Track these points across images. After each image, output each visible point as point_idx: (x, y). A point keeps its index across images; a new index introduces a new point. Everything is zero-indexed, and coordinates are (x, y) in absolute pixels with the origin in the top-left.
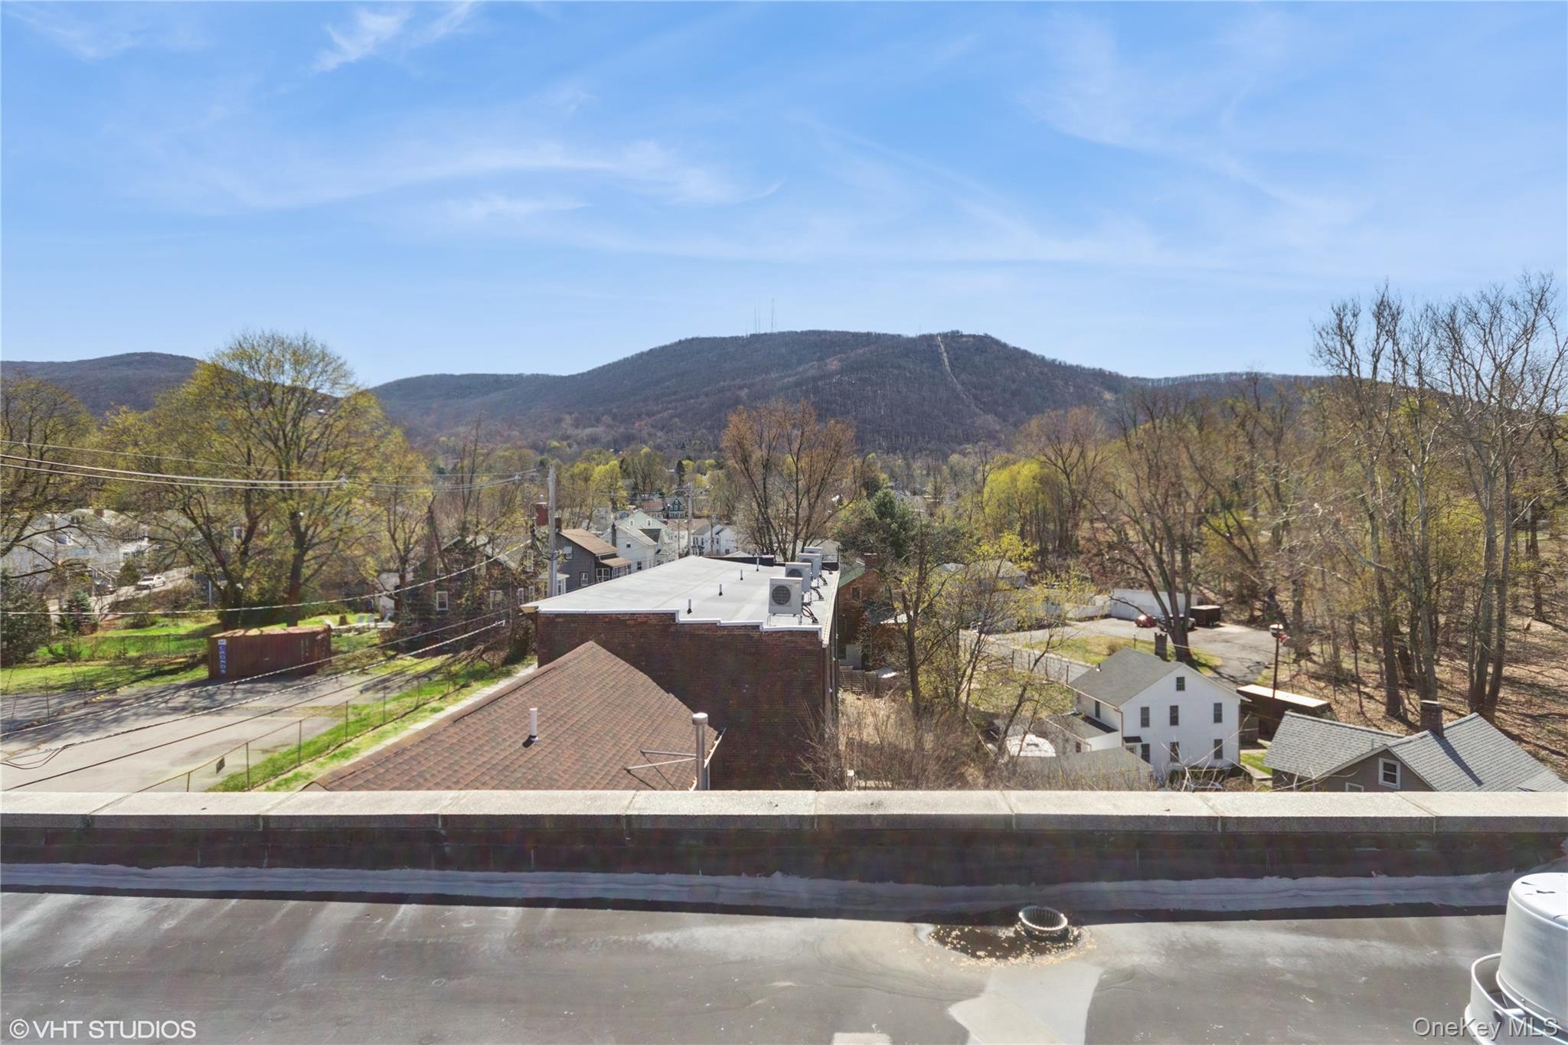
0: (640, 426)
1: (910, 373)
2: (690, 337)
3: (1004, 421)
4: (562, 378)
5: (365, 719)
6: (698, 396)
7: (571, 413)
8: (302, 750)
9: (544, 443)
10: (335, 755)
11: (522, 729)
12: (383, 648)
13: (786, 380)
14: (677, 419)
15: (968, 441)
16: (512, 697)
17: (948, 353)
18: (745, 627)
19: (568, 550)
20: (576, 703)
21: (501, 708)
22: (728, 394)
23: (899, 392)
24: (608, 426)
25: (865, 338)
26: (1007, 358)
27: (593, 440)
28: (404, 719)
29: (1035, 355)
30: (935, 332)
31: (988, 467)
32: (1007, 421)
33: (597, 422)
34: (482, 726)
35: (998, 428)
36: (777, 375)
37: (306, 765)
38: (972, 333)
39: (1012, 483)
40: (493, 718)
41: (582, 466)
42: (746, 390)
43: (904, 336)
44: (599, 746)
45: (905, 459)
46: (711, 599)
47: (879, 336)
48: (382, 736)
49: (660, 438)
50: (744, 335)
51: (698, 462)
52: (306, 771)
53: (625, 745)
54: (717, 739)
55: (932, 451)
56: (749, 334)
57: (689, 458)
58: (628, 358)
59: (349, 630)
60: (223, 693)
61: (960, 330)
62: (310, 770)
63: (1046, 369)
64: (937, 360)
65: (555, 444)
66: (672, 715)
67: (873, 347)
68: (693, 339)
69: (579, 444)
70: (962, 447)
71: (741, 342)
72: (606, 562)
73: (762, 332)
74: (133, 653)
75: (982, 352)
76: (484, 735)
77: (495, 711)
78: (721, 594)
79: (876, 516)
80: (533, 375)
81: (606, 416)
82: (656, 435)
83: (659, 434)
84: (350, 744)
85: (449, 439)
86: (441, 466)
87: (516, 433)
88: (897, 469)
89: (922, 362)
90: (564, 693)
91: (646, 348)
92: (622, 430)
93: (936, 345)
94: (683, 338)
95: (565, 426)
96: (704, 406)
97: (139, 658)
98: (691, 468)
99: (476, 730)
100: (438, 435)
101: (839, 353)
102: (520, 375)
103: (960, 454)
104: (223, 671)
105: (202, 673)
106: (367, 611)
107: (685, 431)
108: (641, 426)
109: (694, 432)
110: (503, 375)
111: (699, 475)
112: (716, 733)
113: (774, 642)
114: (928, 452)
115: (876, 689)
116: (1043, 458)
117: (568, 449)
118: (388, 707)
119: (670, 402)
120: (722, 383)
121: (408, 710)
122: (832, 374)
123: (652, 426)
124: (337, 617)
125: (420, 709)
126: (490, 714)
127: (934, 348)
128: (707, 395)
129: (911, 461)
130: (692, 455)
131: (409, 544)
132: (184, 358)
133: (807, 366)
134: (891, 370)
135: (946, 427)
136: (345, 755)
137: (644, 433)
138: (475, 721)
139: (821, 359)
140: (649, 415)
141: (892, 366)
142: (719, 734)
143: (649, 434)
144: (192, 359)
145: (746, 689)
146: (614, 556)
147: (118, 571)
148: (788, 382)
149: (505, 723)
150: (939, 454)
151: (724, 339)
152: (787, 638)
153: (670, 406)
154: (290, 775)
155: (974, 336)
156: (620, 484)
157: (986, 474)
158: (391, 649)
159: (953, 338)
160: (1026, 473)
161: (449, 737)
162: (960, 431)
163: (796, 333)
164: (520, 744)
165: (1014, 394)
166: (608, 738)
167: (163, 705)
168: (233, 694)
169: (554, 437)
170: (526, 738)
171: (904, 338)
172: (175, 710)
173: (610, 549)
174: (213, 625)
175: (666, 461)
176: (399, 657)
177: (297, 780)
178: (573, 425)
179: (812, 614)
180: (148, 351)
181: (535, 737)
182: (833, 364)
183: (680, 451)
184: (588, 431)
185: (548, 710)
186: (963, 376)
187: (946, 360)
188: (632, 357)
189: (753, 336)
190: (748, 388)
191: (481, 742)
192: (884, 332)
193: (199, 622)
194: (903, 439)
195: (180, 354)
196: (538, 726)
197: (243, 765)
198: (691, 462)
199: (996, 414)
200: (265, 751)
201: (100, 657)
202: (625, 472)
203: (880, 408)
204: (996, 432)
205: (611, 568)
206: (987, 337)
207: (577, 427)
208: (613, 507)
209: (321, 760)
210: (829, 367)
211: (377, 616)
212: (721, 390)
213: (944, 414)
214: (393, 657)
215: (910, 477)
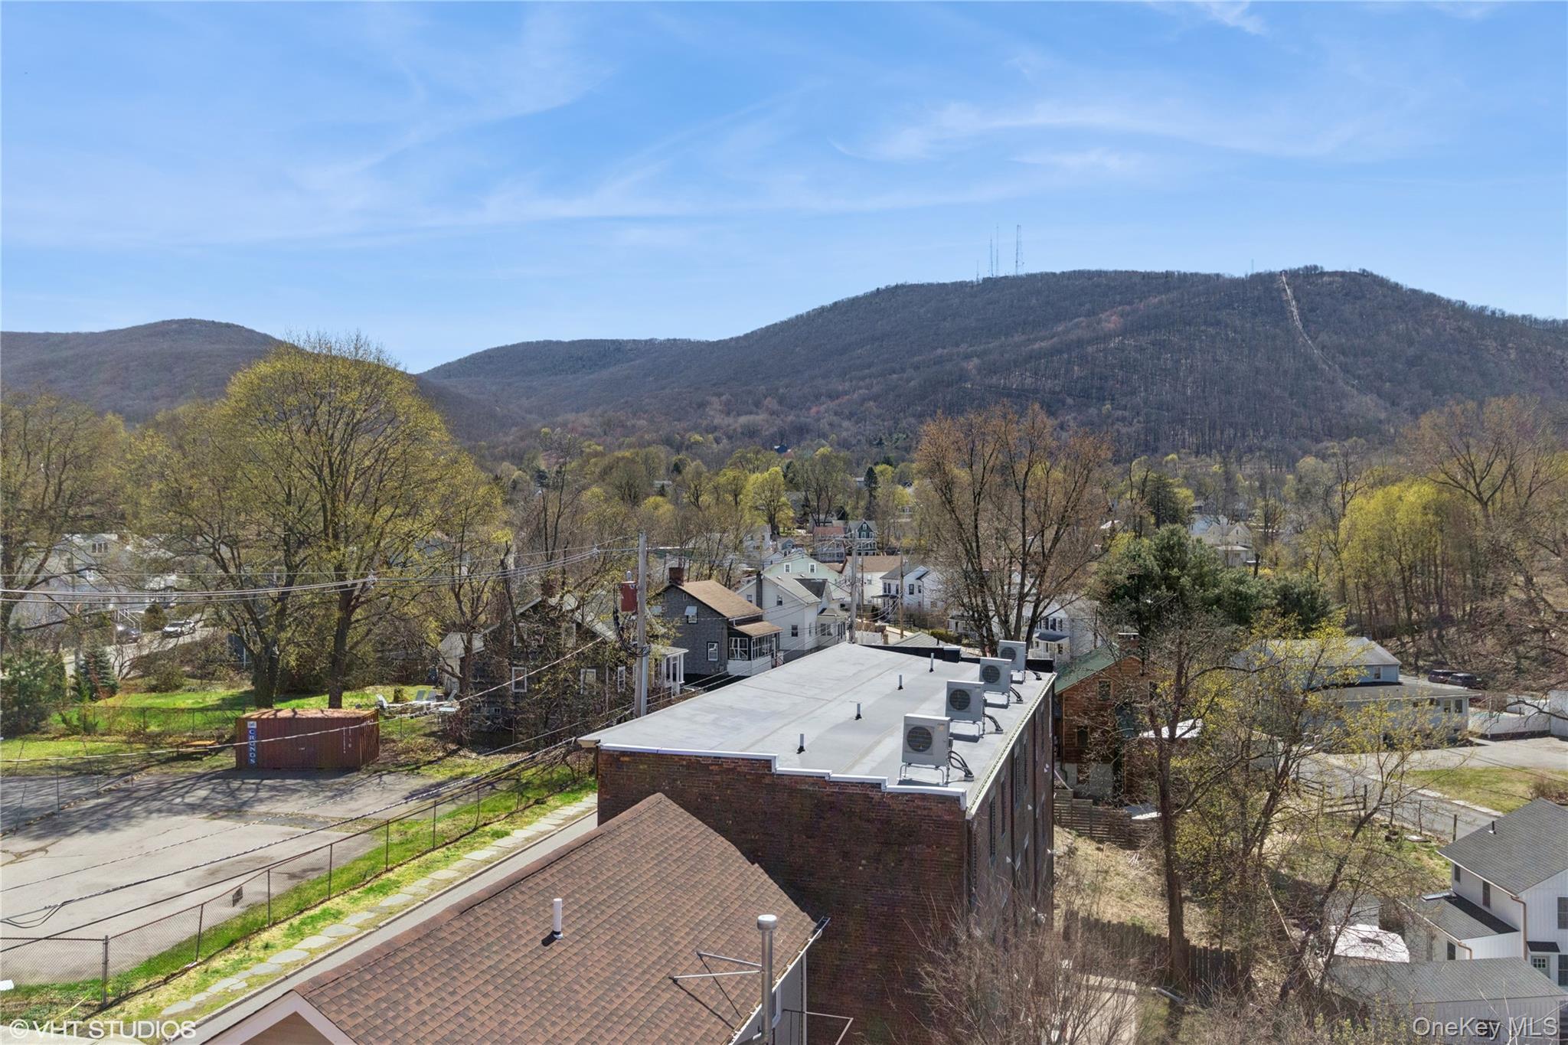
0: (818, 412)
1: (1235, 332)
2: (893, 284)
3: (1393, 404)
4: (709, 344)
5: (411, 841)
6: (903, 370)
7: (719, 395)
8: (333, 880)
9: (682, 437)
10: (371, 889)
11: (544, 922)
12: (443, 736)
13: (1036, 346)
14: (871, 403)
15: (1330, 435)
16: (539, 878)
17: (1298, 301)
18: (862, 784)
19: (691, 611)
20: (623, 884)
21: (522, 893)
22: (948, 366)
23: (1215, 360)
24: (772, 413)
25: (1163, 280)
26: (1399, 308)
27: (751, 433)
28: (458, 843)
29: (1449, 301)
30: (1277, 268)
31: (1351, 486)
32: (1398, 405)
33: (757, 407)
34: (495, 918)
35: (1383, 416)
36: (1023, 337)
37: (337, 900)
38: (1340, 269)
39: (1388, 514)
40: (511, 906)
41: (730, 474)
42: (976, 361)
43: (1227, 276)
44: (642, 945)
45: (1225, 463)
46: (838, 727)
47: (1184, 278)
48: (428, 868)
49: (847, 430)
50: (975, 280)
51: (902, 465)
52: (336, 907)
53: (677, 943)
54: (815, 932)
55: (1270, 451)
56: (981, 277)
57: (888, 462)
58: (802, 316)
59: (403, 711)
60: (247, 789)
61: (1319, 265)
62: (340, 907)
63: (1467, 324)
64: (1280, 312)
65: (698, 438)
66: (753, 899)
67: (1174, 295)
68: (897, 287)
69: (730, 438)
70: (1320, 446)
71: (968, 290)
72: (742, 628)
73: (1002, 274)
74: (153, 728)
75: (1357, 298)
76: (495, 930)
77: (515, 898)
78: (858, 717)
79: (1155, 563)
80: (669, 340)
81: (769, 399)
82: (841, 426)
83: (846, 424)
84: (390, 875)
85: (553, 431)
86: (543, 468)
87: (643, 422)
88: (1208, 480)
89: (1255, 315)
90: (608, 870)
91: (828, 302)
92: (791, 418)
93: (1278, 290)
94: (882, 286)
95: (711, 413)
96: (912, 383)
97: (159, 735)
98: (889, 476)
99: (486, 924)
100: (539, 425)
101: (1120, 304)
102: (651, 340)
103: (1316, 456)
104: (253, 761)
105: (228, 759)
106: (428, 683)
107: (883, 420)
108: (820, 413)
109: (897, 422)
110: (628, 341)
111: (900, 487)
112: (815, 924)
113: (901, 808)
114: (1263, 453)
115: (1126, 838)
116: (1442, 477)
117: (715, 446)
118: (440, 826)
119: (863, 379)
120: (939, 351)
121: (465, 832)
122: (1107, 337)
123: (836, 414)
124: (390, 690)
125: (479, 831)
126: (507, 902)
127: (1275, 294)
128: (917, 368)
129: (1234, 467)
130: (892, 455)
131: (477, 608)
132: (228, 326)
133: (1070, 324)
134: (1203, 328)
135: (1294, 414)
136: (384, 889)
137: (824, 424)
138: (486, 911)
139: (1091, 313)
140: (832, 396)
141: (1205, 323)
142: (819, 927)
143: (831, 424)
144: (238, 326)
145: (863, 866)
146: (757, 619)
147: (143, 612)
148: (1041, 348)
149: (524, 914)
150: (1281, 456)
151: (943, 286)
152: (918, 802)
153: (861, 383)
154: (317, 911)
155: (1343, 274)
156: (783, 499)
157: (1347, 498)
158: (453, 742)
159: (1308, 278)
160: (1412, 499)
161: (452, 933)
162: (1316, 421)
163: (1054, 274)
164: (539, 943)
165: (1411, 363)
166: (656, 934)
167: (179, 800)
168: (257, 790)
169: (695, 428)
170: (548, 934)
171: (1226, 280)
172: (193, 808)
173: (752, 609)
174: (246, 692)
175: (851, 466)
176: (461, 753)
177: (325, 919)
178: (721, 411)
179: (964, 765)
180: (188, 317)
181: (558, 933)
182: (1111, 321)
183: (875, 450)
184: (743, 420)
185: (584, 894)
186: (1323, 337)
187: (1296, 312)
188: (808, 313)
189: (986, 280)
190: (978, 356)
191: (490, 940)
192: (1193, 271)
193: (229, 687)
194: (1222, 433)
195: (224, 321)
196: (566, 918)
197: (264, 893)
198: (890, 468)
199: (1379, 395)
200: (292, 876)
201: (117, 731)
202: (792, 484)
203: (1184, 387)
204: (1380, 422)
205: (750, 637)
206: (1364, 274)
207: (728, 414)
208: (773, 533)
209: (355, 893)
210: (1104, 324)
211: (439, 693)
212: (939, 361)
213: (1291, 395)
214: (454, 752)
215: (1232, 492)
